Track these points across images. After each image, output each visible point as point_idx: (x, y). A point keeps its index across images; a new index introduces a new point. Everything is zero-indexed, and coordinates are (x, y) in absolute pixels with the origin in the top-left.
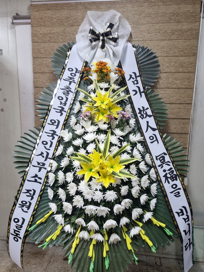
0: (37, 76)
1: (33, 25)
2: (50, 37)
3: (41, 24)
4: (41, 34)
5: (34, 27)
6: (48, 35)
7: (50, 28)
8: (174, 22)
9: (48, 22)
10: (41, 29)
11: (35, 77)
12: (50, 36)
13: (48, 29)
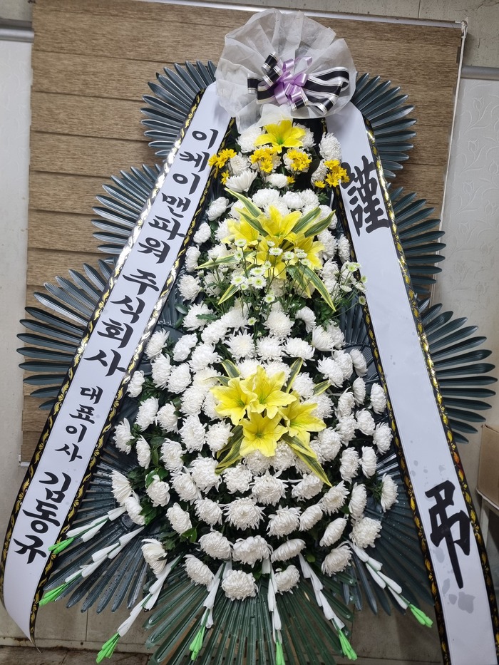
0: (40, 180)
1: (39, 46)
2: (86, 83)
3: (63, 45)
4: (60, 72)
5: (44, 51)
6: (79, 77)
7: (84, 60)
9: (83, 44)
10: (59, 59)
11: (33, 182)
12: (84, 80)
13: (78, 60)
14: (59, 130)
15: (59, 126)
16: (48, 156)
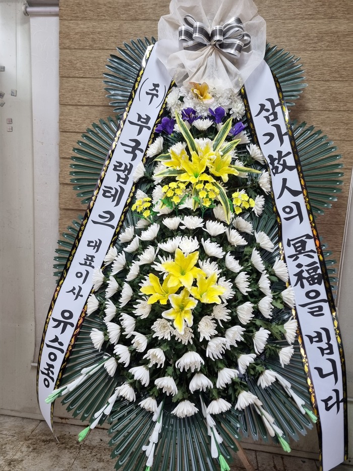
0: (67, 111)
1: (62, 17)
2: (94, 40)
3: (78, 15)
4: (76, 34)
5: (65, 20)
6: (89, 36)
7: (94, 23)
8: (323, 17)
9: (92, 12)
10: (78, 24)
11: (62, 112)
12: (93, 38)
13: (90, 24)
14: (77, 75)
15: (77, 72)
16: (70, 94)
